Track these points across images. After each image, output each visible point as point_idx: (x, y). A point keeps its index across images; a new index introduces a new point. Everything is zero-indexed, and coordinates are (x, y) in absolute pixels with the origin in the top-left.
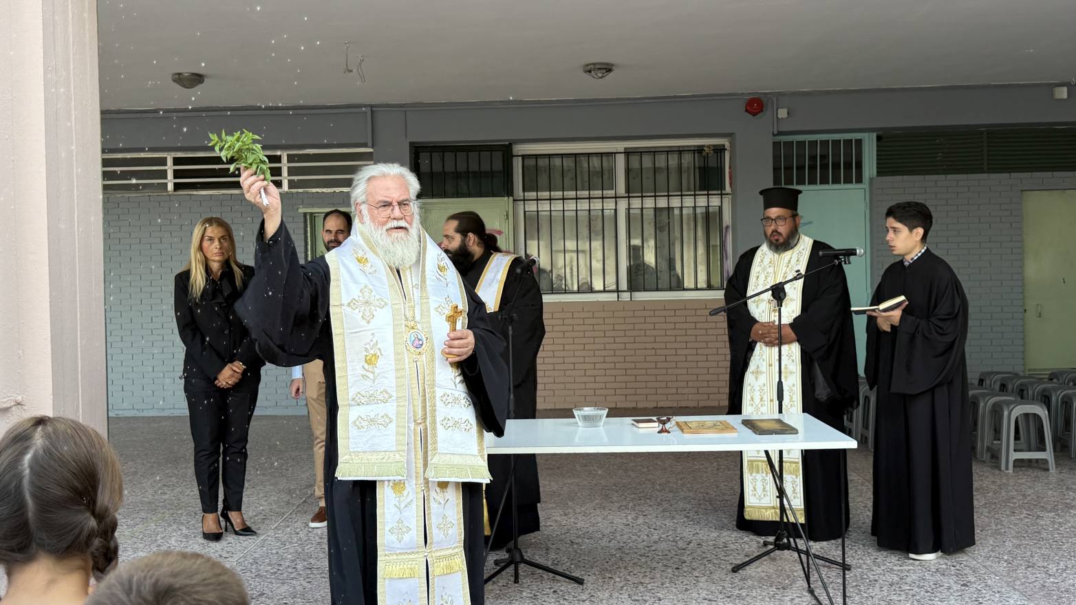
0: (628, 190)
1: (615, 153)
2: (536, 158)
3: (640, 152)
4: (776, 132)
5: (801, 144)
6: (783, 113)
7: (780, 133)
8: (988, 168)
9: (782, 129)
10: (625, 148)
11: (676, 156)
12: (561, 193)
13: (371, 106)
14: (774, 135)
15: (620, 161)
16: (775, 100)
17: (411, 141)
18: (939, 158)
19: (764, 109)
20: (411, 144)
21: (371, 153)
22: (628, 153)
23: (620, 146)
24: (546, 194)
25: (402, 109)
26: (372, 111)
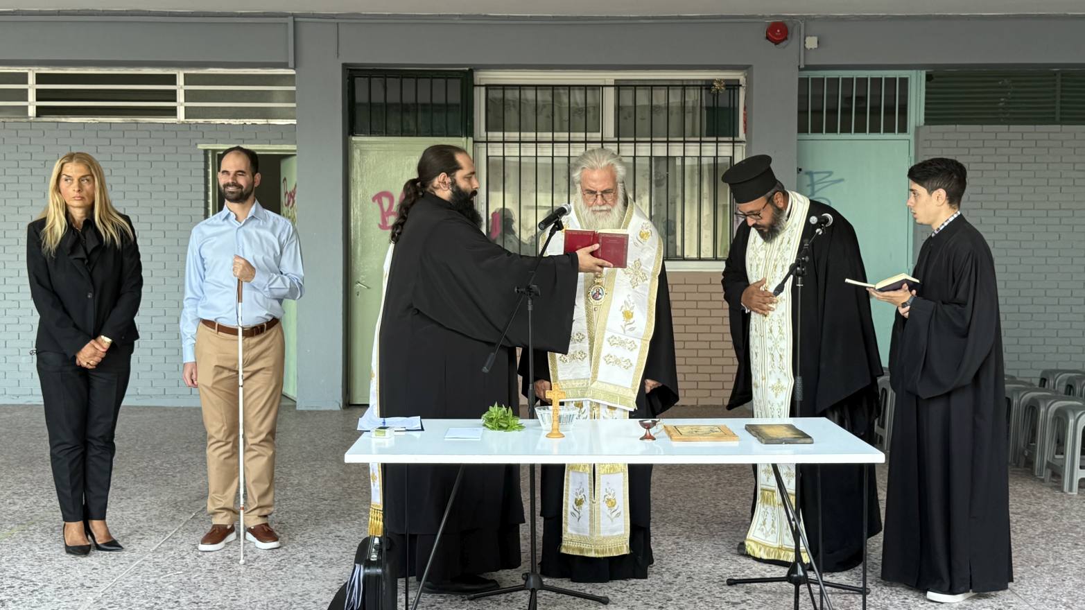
0: (617, 134)
1: (603, 86)
2: (504, 89)
3: (635, 86)
4: (802, 66)
5: (833, 82)
6: (811, 43)
7: (808, 68)
8: (1061, 119)
9: (811, 62)
10: (616, 80)
11: (678, 92)
12: (534, 134)
13: (294, 16)
14: (800, 70)
15: (609, 96)
16: (803, 25)
17: (344, 62)
18: (1001, 104)
19: (789, 36)
20: (344, 65)
21: (293, 75)
22: (619, 86)
23: (609, 77)
24: (515, 135)
25: (333, 20)
26: (295, 22)
